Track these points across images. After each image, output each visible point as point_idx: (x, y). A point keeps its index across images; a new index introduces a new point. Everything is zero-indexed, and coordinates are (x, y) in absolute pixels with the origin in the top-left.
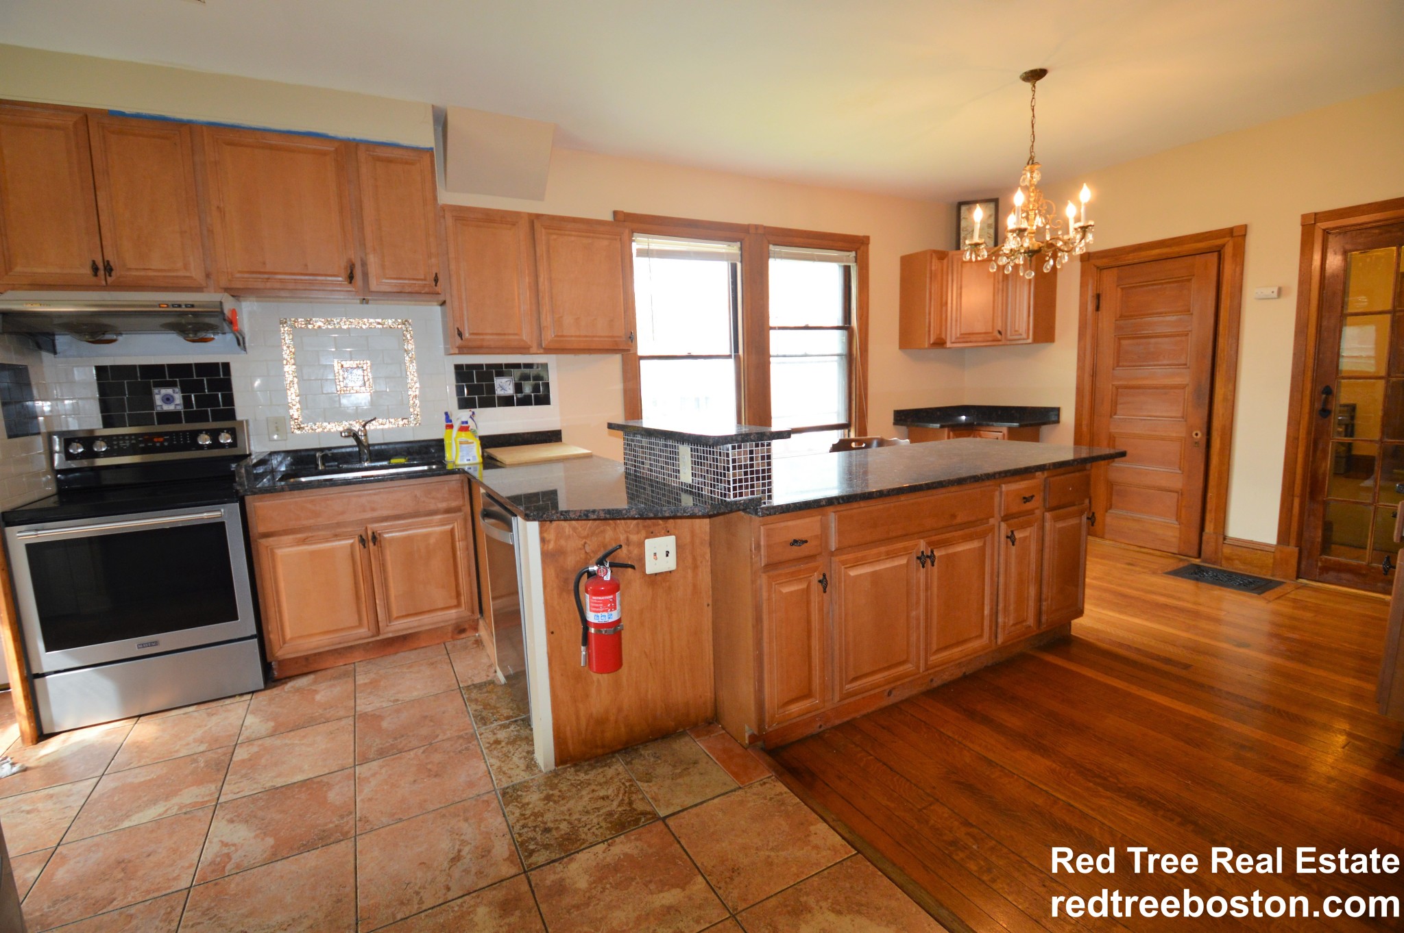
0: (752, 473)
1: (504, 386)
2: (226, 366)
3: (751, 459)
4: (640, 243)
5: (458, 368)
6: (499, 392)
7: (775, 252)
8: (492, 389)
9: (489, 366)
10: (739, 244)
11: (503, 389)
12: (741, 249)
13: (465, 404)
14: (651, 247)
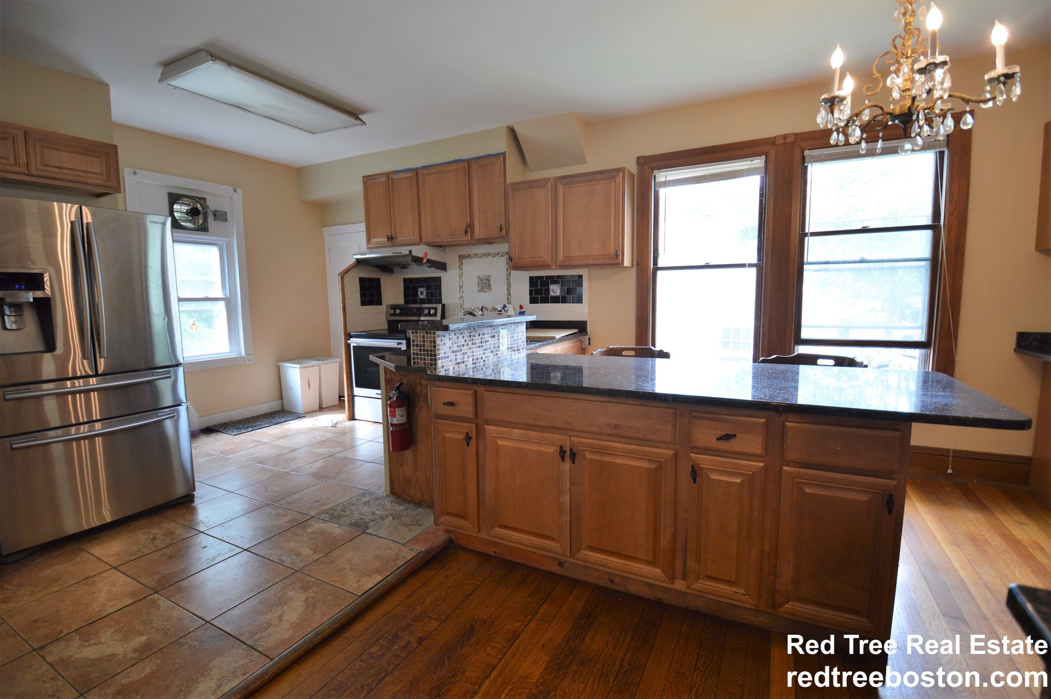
0: (424, 350)
1: (555, 290)
2: (440, 278)
3: (424, 341)
4: (662, 176)
5: (531, 278)
6: (552, 294)
7: (812, 157)
8: (548, 291)
9: (547, 277)
10: (764, 157)
11: (554, 292)
12: (766, 162)
13: (533, 301)
14: (668, 179)
